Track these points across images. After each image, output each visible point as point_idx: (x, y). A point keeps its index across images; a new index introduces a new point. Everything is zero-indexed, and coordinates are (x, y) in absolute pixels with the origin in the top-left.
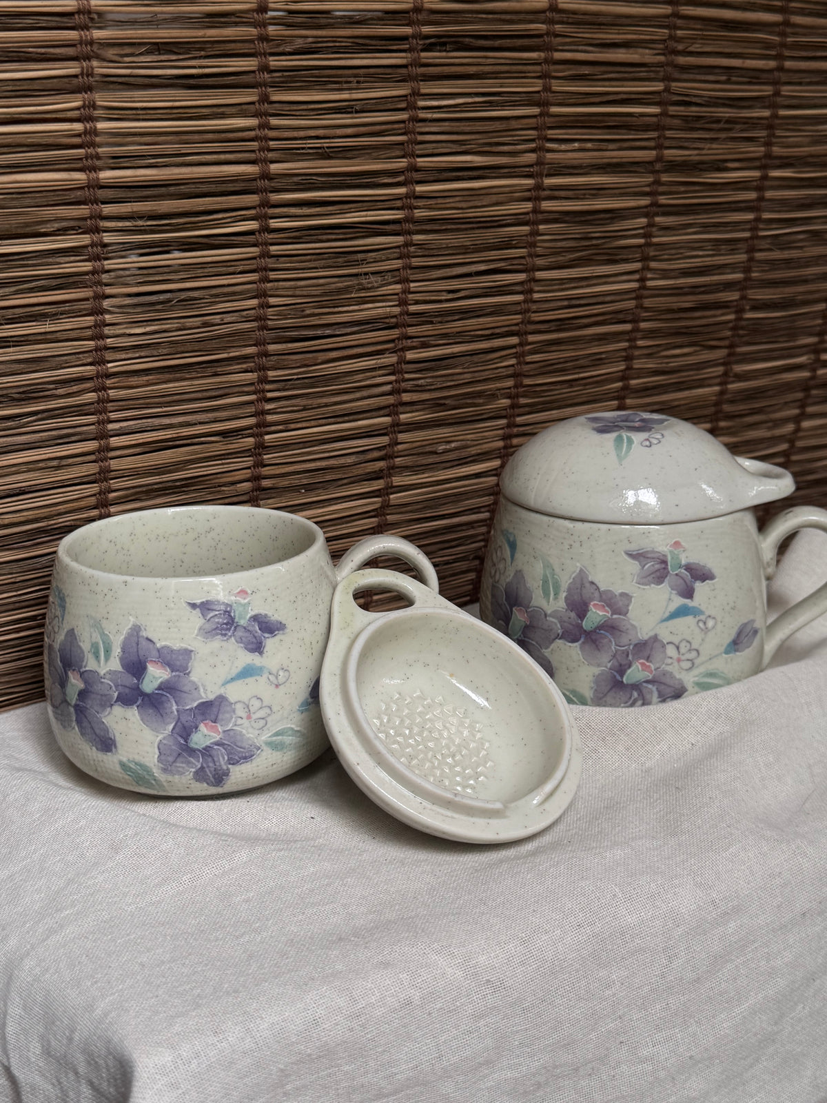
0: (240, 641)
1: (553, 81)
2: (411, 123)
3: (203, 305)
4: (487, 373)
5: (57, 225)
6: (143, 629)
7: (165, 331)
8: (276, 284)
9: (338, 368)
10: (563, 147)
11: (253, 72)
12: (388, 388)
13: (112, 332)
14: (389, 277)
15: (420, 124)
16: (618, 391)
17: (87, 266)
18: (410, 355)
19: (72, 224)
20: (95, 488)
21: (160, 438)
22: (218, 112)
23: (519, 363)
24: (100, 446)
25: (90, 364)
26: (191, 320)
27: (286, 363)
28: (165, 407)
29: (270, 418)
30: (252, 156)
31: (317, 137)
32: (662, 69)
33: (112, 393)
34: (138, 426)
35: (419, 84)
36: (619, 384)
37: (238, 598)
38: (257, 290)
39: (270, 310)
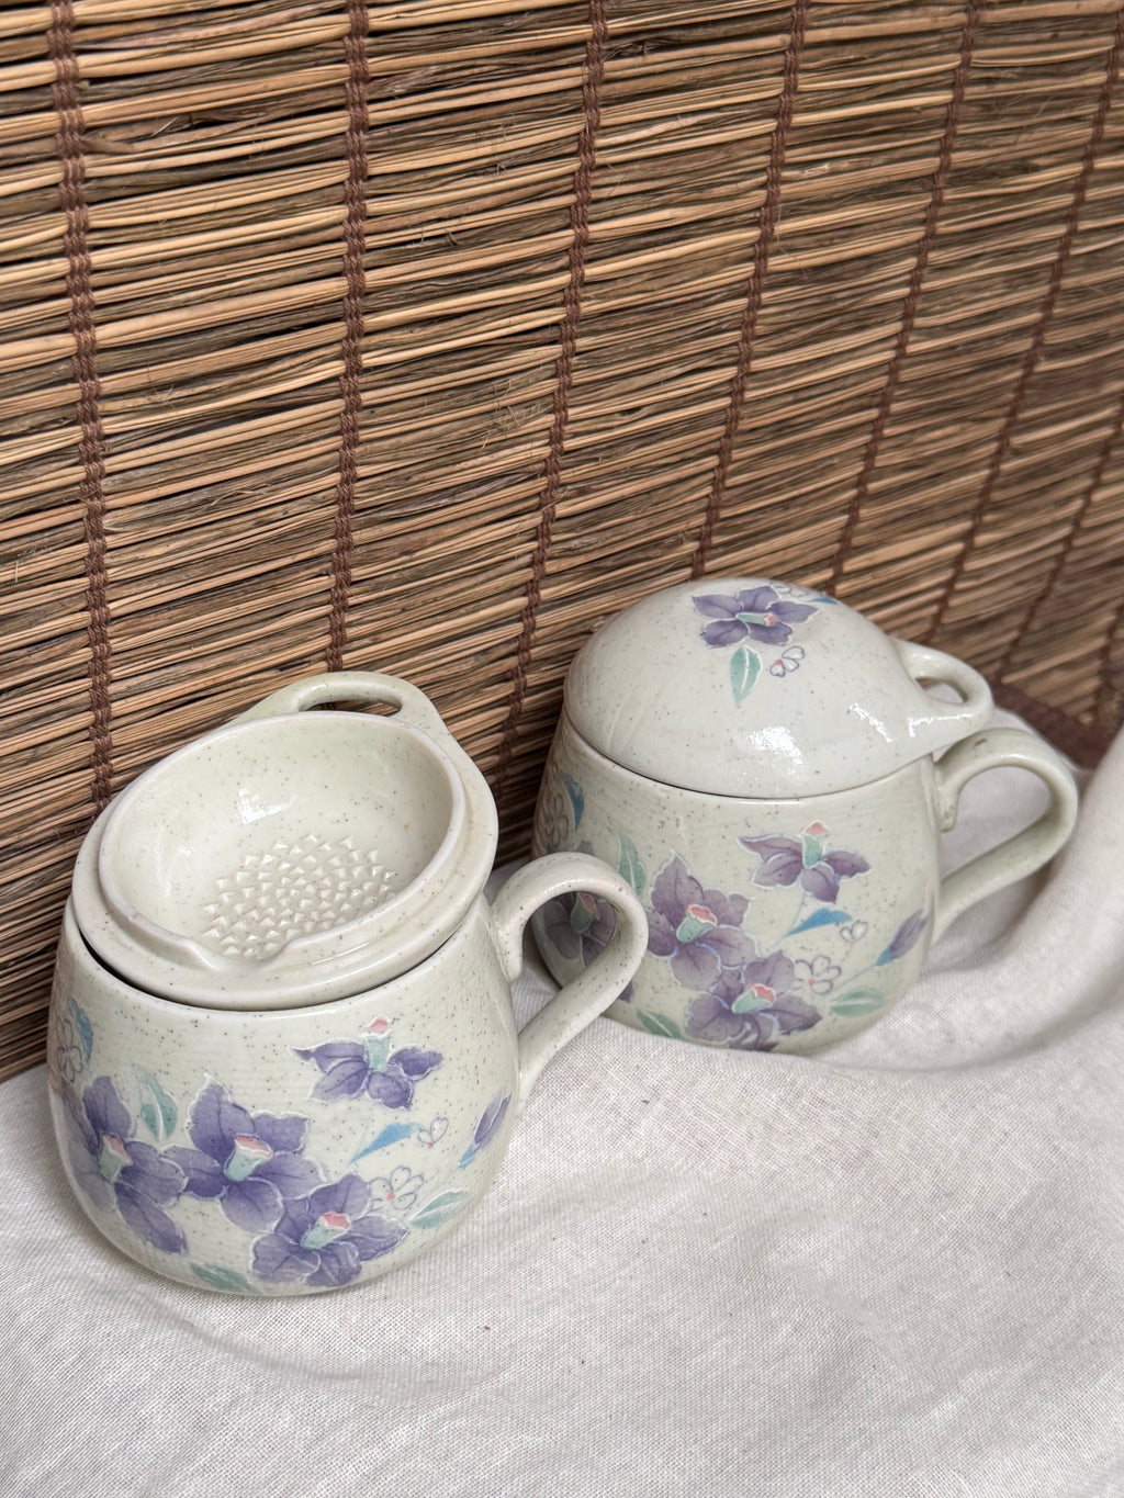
0: (377, 1094)
1: (800, 76)
2: (583, 175)
5: (28, 422)
6: (227, 1092)
7: (199, 544)
8: (369, 446)
10: (807, 173)
11: (343, 134)
12: (527, 559)
13: (116, 560)
14: (537, 408)
15: (597, 174)
16: (849, 503)
17: (79, 473)
18: (562, 509)
19: (52, 415)
20: (88, 775)
22: (286, 206)
23: (716, 491)
24: (97, 717)
25: (82, 610)
26: (240, 520)
27: (380, 555)
30: (337, 265)
31: (439, 220)
32: (961, 34)
33: (115, 644)
35: (599, 114)
36: (852, 493)
37: (372, 1034)
38: (340, 460)
39: (358, 484)
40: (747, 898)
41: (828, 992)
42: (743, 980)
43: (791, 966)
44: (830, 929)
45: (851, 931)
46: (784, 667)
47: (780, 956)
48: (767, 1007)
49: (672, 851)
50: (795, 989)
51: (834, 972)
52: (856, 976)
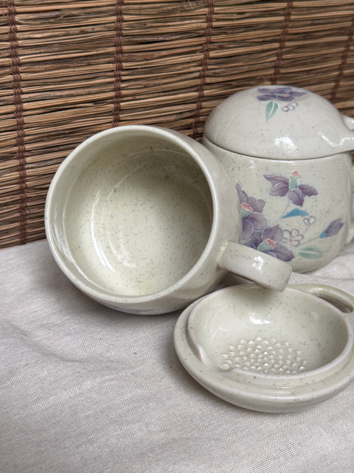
3: (80, 19)
4: (258, 66)
7: (56, 36)
8: (128, 6)
9: (167, 62)
12: (197, 74)
13: (22, 36)
14: (200, 3)
16: (335, 77)
18: (212, 54)
20: (15, 134)
21: (55, 104)
23: (278, 60)
24: (17, 108)
25: (8, 57)
26: (73, 29)
27: (134, 58)
28: (57, 84)
29: (124, 92)
33: (23, 76)
34: (41, 96)
36: (337, 73)
38: (116, 10)
39: (124, 23)
40: (265, 201)
41: (297, 246)
42: (262, 237)
43: (282, 232)
44: (299, 218)
45: (308, 220)
46: (288, 109)
47: (277, 227)
48: (272, 249)
49: (237, 181)
50: (284, 242)
51: (300, 237)
52: (310, 241)
